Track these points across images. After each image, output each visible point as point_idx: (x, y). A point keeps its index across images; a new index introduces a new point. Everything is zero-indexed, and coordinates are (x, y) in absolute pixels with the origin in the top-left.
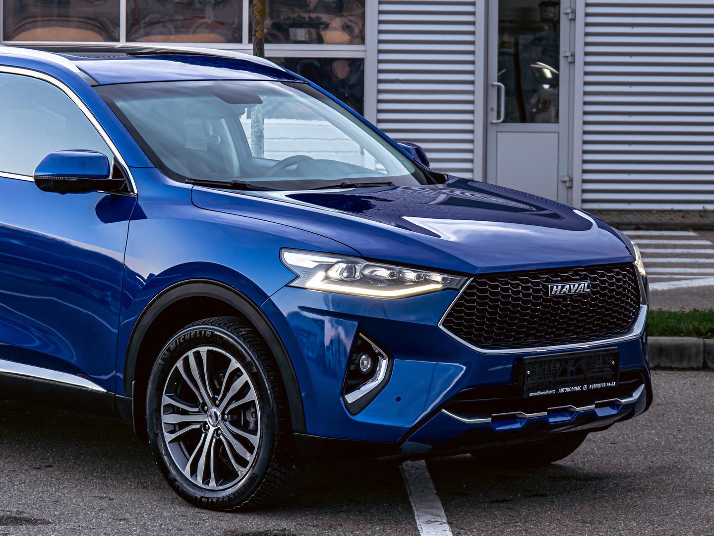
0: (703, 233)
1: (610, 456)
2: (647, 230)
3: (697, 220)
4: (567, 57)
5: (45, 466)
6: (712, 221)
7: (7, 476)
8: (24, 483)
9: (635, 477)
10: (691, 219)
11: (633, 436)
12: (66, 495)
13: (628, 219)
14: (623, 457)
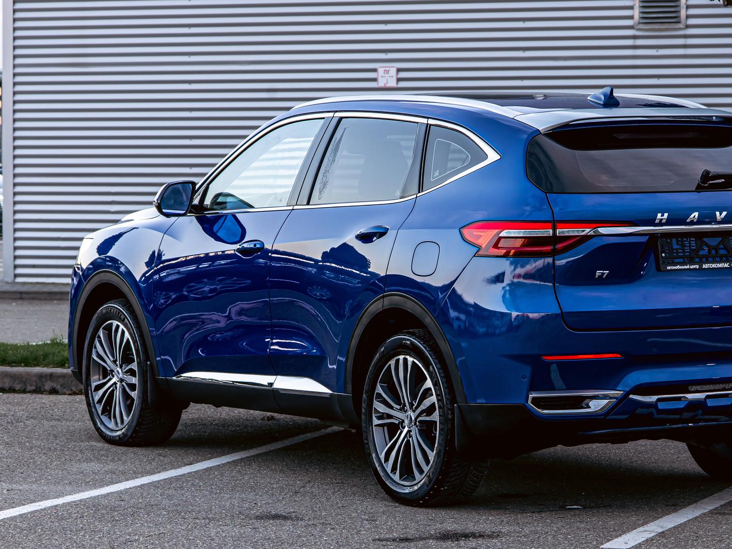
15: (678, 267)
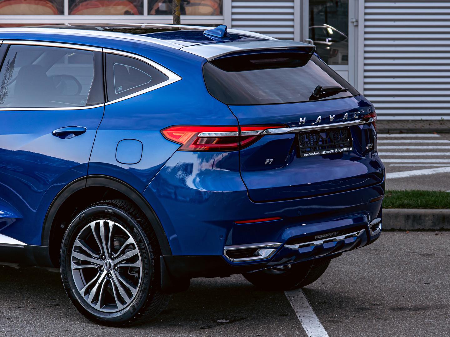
0: (444, 135)
1: (426, 292)
2: (407, 133)
3: (438, 126)
4: (353, 22)
5: (55, 305)
6: (448, 127)
7: (31, 312)
8: (43, 317)
9: (447, 307)
10: (435, 126)
11: (438, 278)
12: (73, 326)
13: (394, 126)
14: (435, 293)
15: (310, 154)
